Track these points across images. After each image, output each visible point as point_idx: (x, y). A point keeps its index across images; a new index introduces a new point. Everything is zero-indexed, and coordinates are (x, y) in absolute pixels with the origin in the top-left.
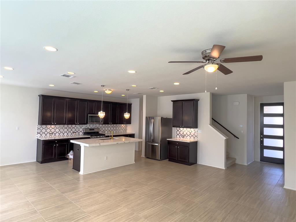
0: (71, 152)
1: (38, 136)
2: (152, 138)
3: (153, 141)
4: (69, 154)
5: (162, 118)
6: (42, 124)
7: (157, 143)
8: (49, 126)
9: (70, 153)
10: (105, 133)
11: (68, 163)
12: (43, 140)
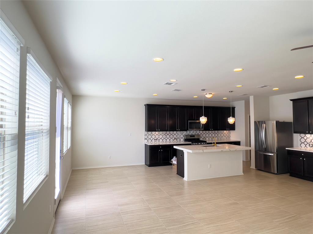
0: (175, 158)
1: (145, 142)
2: (264, 146)
3: (266, 150)
4: (172, 160)
5: (277, 123)
6: (149, 130)
7: (271, 153)
8: (154, 133)
9: (173, 158)
10: (206, 140)
11: (172, 168)
12: (150, 145)
